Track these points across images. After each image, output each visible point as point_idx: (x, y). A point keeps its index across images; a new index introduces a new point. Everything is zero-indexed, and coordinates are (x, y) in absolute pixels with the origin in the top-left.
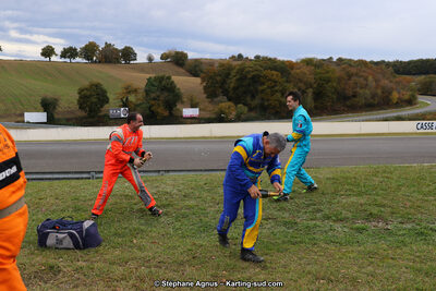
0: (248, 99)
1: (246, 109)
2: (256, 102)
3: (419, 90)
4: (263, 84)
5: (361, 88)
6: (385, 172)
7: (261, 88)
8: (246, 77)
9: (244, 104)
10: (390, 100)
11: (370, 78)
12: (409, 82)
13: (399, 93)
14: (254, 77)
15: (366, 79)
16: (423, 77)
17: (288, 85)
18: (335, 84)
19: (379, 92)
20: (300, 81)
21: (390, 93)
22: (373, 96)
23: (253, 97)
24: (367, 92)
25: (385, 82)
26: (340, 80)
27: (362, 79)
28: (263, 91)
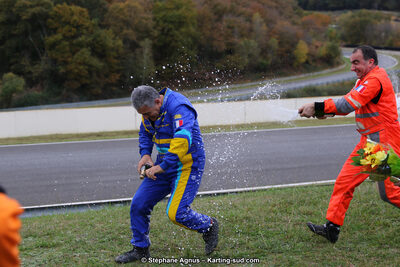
0: (25, 61)
1: (20, 82)
2: (42, 67)
3: (343, 38)
4: (55, 31)
5: (242, 36)
6: (302, 202)
7: (51, 39)
8: (19, 18)
9: (19, 73)
10: (294, 58)
11: (257, 17)
12: (325, 24)
13: (309, 44)
14: (34, 18)
15: (249, 19)
16: (350, 13)
17: (103, 32)
18: (192, 30)
19: (274, 42)
20: (127, 24)
21: (294, 45)
22: (264, 51)
23: (35, 58)
24: (253, 43)
25: (283, 25)
26: (201, 21)
27: (241, 20)
28: (53, 46)
